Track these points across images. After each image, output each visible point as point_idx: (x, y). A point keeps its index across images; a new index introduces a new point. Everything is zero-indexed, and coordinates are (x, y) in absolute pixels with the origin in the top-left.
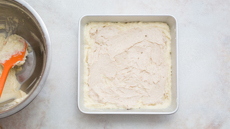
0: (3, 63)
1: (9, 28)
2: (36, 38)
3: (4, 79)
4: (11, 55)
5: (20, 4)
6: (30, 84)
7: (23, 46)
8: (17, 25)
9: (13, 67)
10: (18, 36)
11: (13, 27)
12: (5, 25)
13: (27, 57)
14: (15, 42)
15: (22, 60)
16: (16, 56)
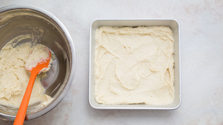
0: (30, 70)
1: (34, 38)
2: (60, 46)
3: (32, 84)
4: (37, 62)
5: (47, 16)
6: (55, 89)
7: (47, 54)
8: (42, 35)
9: (39, 74)
10: (43, 46)
11: (39, 37)
12: (31, 35)
13: (51, 64)
14: (41, 50)
15: (47, 67)
16: (41, 63)
